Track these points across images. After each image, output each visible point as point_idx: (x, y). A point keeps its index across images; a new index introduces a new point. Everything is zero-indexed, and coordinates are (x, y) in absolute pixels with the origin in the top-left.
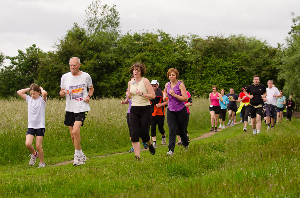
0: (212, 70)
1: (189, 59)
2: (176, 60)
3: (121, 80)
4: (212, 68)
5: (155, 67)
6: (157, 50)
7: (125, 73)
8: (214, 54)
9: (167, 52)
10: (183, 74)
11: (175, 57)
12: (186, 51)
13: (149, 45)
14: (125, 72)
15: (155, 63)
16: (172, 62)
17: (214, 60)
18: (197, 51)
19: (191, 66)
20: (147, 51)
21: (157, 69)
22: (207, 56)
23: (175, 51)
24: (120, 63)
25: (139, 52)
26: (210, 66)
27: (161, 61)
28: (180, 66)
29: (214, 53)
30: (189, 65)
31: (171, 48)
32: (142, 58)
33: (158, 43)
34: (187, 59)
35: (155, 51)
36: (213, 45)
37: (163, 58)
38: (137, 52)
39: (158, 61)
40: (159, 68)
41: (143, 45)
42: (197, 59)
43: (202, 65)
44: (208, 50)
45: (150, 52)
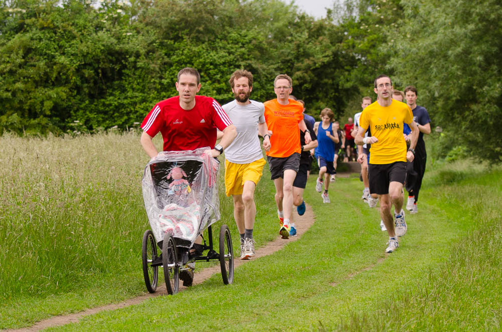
1: (131, 45)
2: (103, 48)
4: (183, 65)
5: (55, 64)
6: (57, 27)
8: (187, 34)
9: (80, 31)
10: (118, 80)
11: (99, 41)
12: (123, 29)
13: (39, 14)
15: (53, 57)
16: (94, 53)
17: (189, 47)
18: (149, 28)
19: (135, 62)
20: (34, 29)
21: (59, 70)
22: (171, 39)
23: (99, 27)
25: (17, 33)
26: (179, 62)
27: (68, 51)
28: (111, 61)
29: (186, 31)
30: (132, 59)
31: (89, 22)
32: (25, 47)
33: (58, 11)
34: (127, 47)
35: (54, 30)
36: (185, 15)
37: (73, 44)
38: (12, 32)
39: (62, 52)
40: (63, 66)
41: (26, 15)
42: (149, 45)
43: (161, 59)
44: (173, 26)
45: (43, 31)
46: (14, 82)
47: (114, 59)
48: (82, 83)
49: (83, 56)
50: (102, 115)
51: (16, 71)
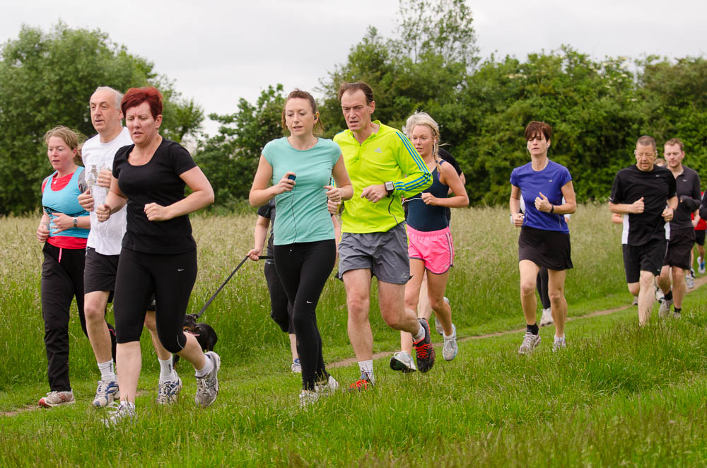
0: (690, 137)
1: (634, 112)
2: (605, 115)
3: (477, 165)
4: (689, 133)
5: (556, 132)
6: (559, 93)
7: (486, 148)
8: (693, 100)
9: (583, 97)
10: (622, 148)
11: (601, 107)
12: (627, 95)
13: (540, 80)
14: (487, 146)
15: (554, 124)
16: (596, 120)
17: (694, 113)
18: (653, 94)
19: (639, 129)
20: (535, 95)
21: (560, 138)
22: (676, 106)
23: (602, 93)
24: (474, 124)
25: (518, 99)
26: (684, 130)
27: (569, 119)
28: (614, 129)
29: (693, 96)
30: (635, 126)
31: (592, 88)
32: (525, 113)
33: (561, 76)
34: (631, 113)
35: (555, 96)
36: (691, 79)
37: (575, 111)
38: (513, 99)
39: (563, 119)
40: (564, 134)
41: (526, 82)
42: (653, 111)
43: (665, 126)
44: (679, 91)
45: (543, 97)
46: (513, 151)
47: (618, 126)
48: (585, 151)
49: (585, 123)
50: (604, 185)
51: (515, 139)
